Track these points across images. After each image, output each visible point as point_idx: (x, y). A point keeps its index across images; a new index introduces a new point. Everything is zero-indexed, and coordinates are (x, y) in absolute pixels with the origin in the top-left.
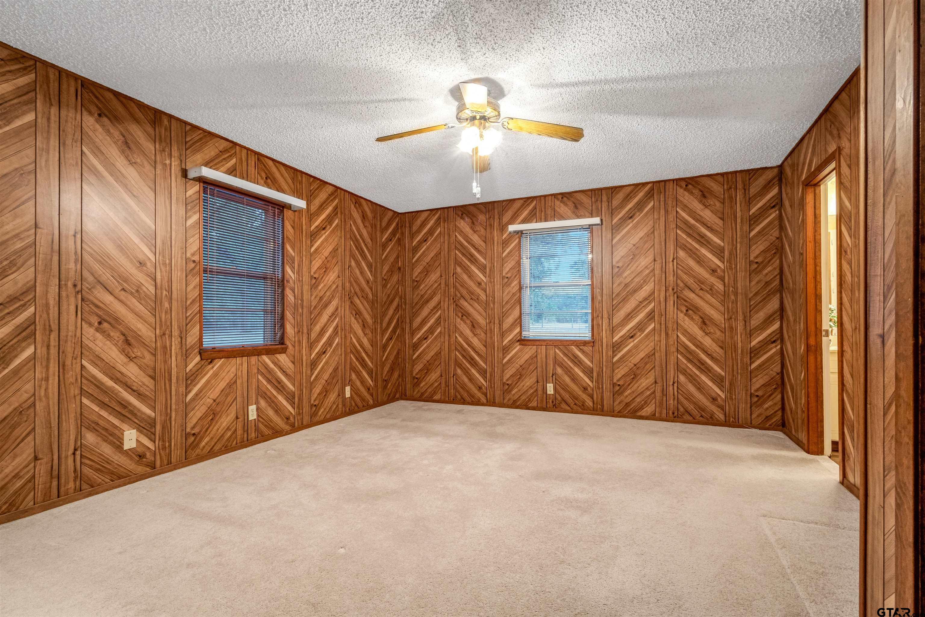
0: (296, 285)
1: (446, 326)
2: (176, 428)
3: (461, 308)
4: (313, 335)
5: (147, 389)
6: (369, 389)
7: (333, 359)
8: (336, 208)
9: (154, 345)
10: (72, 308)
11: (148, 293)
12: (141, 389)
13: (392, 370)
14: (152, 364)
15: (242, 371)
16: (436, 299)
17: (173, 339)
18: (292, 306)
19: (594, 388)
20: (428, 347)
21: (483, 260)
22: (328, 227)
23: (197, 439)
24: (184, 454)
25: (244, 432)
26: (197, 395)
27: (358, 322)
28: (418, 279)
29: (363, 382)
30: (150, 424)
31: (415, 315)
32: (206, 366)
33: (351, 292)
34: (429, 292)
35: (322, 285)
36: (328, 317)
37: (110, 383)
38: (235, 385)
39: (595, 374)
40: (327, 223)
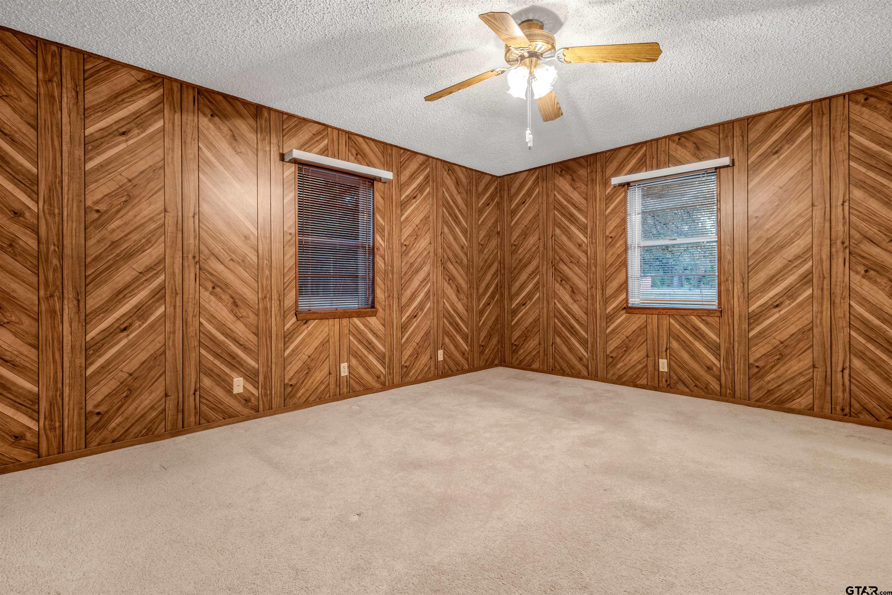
0: (386, 253)
1: (545, 292)
2: (276, 379)
3: (560, 272)
4: (404, 300)
5: (252, 344)
6: (464, 354)
7: (425, 322)
8: (427, 177)
9: (257, 307)
10: (192, 276)
11: (252, 262)
12: (247, 344)
13: (490, 336)
14: (255, 323)
15: (334, 331)
16: (534, 263)
17: (273, 302)
18: (382, 272)
19: (722, 369)
20: (526, 313)
21: (584, 220)
22: (419, 195)
23: (294, 390)
24: (283, 402)
25: (336, 386)
26: (293, 351)
27: (452, 287)
28: (516, 243)
29: (457, 346)
30: (254, 374)
31: (513, 280)
32: (301, 326)
33: (444, 257)
34: (527, 256)
35: (413, 252)
36: (419, 282)
37: (222, 338)
38: (327, 344)
39: (723, 352)
40: (418, 192)
